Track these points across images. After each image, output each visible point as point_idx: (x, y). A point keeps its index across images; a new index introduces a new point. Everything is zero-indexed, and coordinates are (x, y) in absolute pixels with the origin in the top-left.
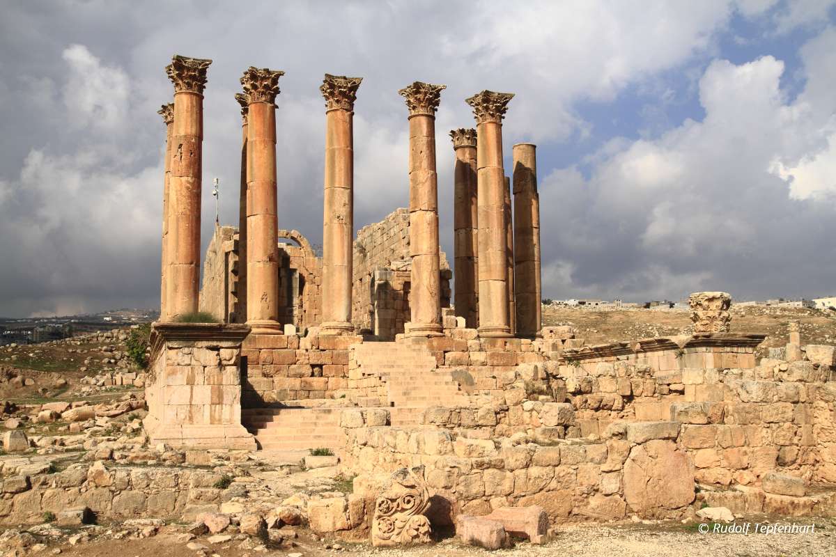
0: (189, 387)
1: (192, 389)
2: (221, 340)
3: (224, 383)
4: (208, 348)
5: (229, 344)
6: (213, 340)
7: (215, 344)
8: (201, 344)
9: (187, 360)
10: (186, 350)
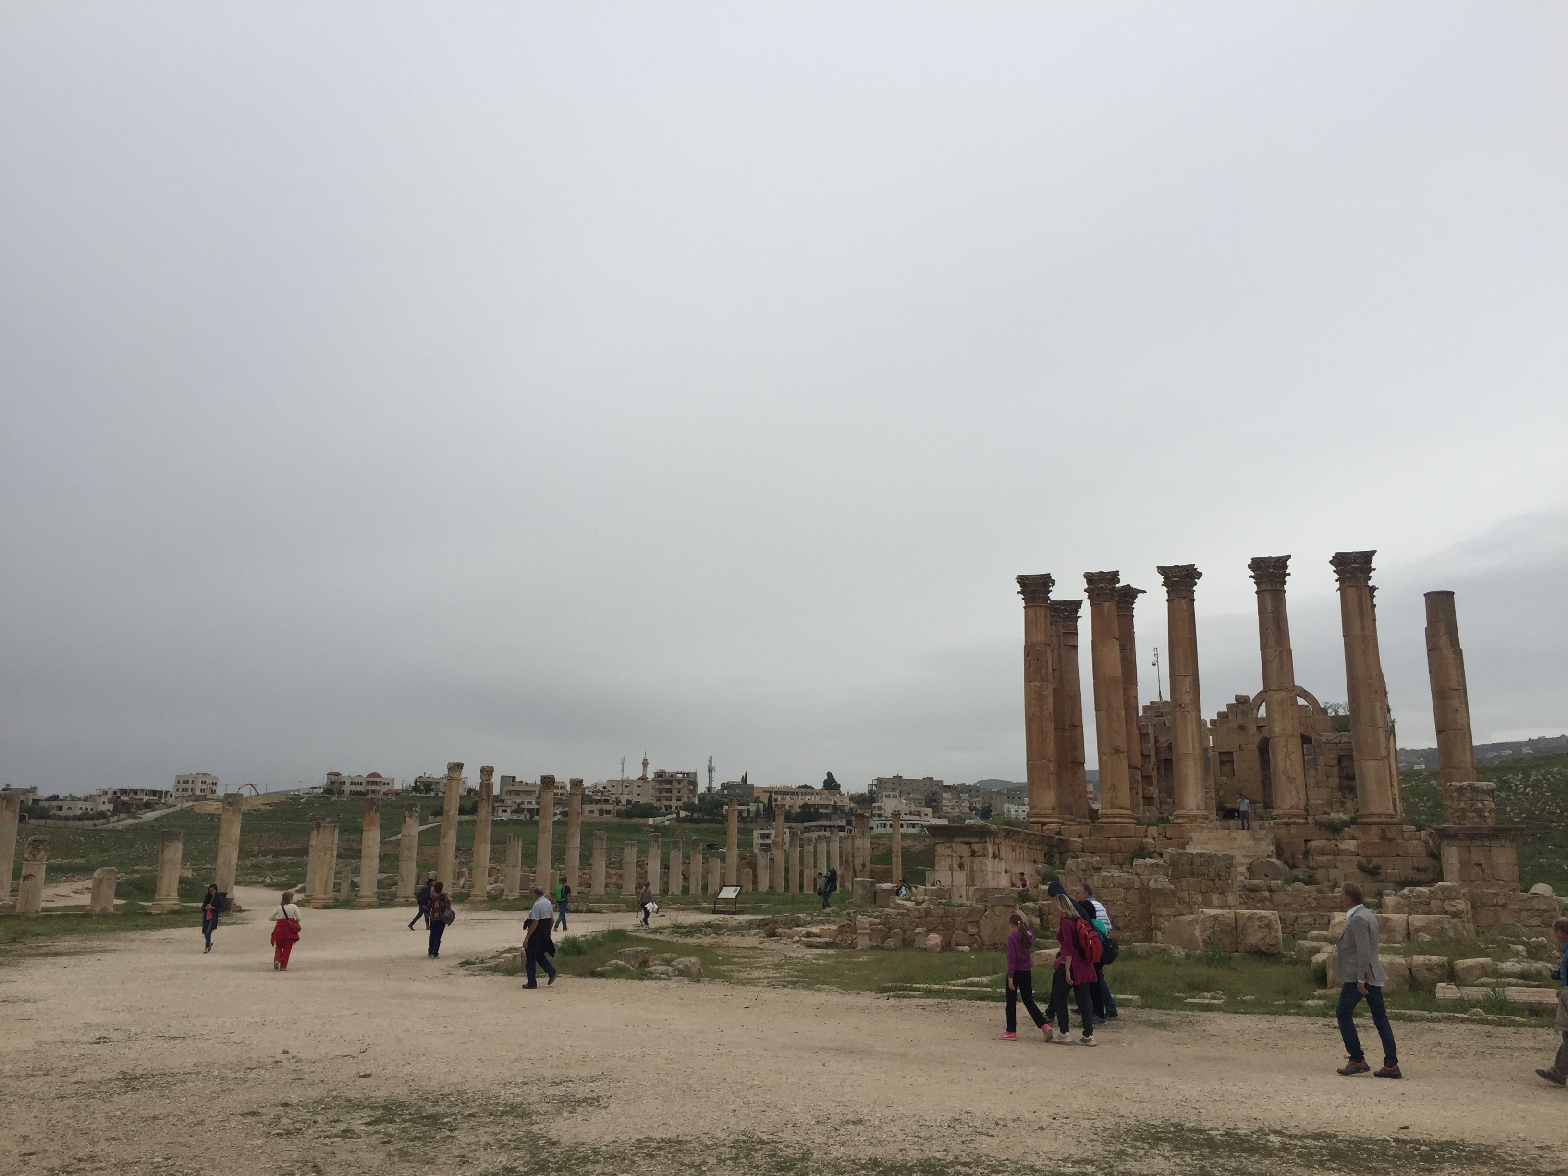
0: (950, 873)
1: (952, 873)
2: (971, 837)
3: (975, 869)
4: (962, 843)
5: (977, 840)
6: (965, 836)
7: (966, 839)
8: (956, 840)
9: (949, 852)
10: (947, 845)
